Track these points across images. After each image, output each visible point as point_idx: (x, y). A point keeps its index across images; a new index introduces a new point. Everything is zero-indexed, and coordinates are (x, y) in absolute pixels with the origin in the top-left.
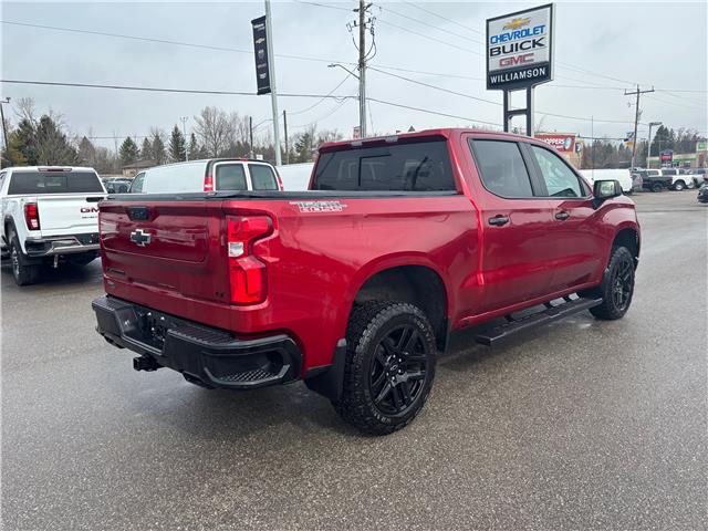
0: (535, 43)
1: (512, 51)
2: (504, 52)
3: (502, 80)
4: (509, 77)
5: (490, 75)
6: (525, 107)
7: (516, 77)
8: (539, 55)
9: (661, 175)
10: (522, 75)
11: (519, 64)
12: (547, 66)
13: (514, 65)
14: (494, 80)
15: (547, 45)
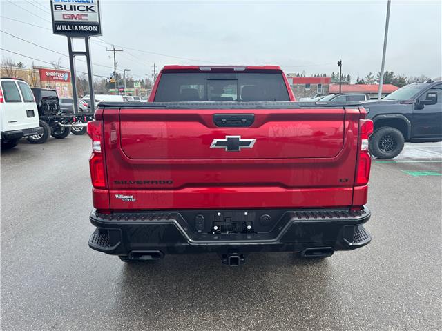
0: (88, 9)
1: (71, 9)
2: (65, 9)
3: (65, 28)
4: (71, 28)
5: (55, 24)
6: (85, 51)
7: (76, 28)
8: (91, 17)
9: (133, 100)
10: (81, 28)
11: (77, 20)
12: (98, 25)
13: (74, 20)
14: (59, 27)
15: (97, 11)
